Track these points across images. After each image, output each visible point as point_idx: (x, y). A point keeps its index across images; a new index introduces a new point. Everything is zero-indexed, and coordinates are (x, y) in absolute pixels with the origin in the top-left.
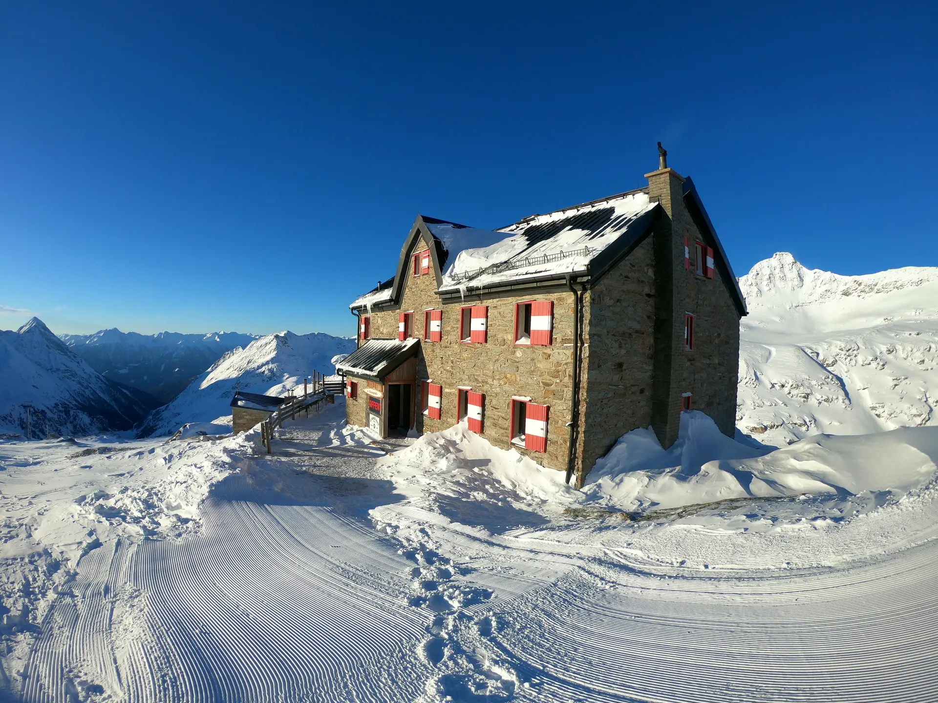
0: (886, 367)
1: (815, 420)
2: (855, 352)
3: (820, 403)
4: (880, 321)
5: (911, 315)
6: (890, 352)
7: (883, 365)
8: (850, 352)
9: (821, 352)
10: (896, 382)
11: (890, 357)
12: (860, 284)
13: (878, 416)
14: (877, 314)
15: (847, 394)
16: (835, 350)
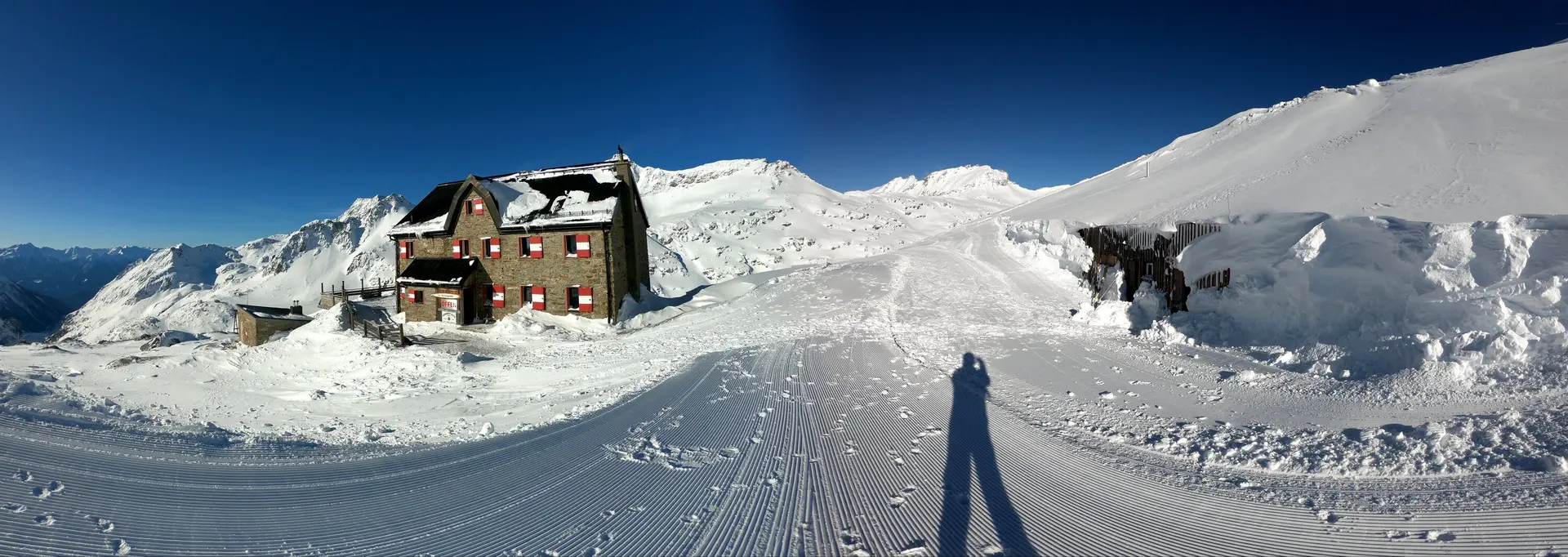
0: (711, 240)
1: (662, 289)
2: (686, 231)
3: (664, 274)
4: (701, 206)
5: (725, 198)
6: (712, 228)
7: (709, 239)
8: (681, 231)
9: (658, 233)
10: (720, 251)
11: (713, 232)
12: (683, 177)
13: (710, 278)
14: (699, 200)
15: (684, 265)
16: (670, 231)
